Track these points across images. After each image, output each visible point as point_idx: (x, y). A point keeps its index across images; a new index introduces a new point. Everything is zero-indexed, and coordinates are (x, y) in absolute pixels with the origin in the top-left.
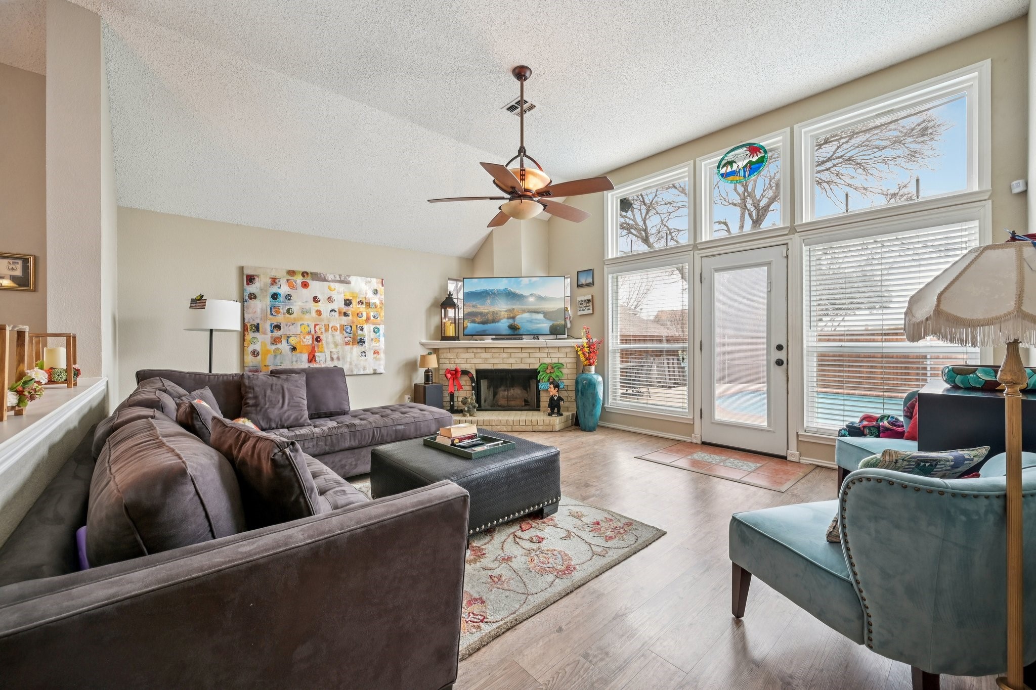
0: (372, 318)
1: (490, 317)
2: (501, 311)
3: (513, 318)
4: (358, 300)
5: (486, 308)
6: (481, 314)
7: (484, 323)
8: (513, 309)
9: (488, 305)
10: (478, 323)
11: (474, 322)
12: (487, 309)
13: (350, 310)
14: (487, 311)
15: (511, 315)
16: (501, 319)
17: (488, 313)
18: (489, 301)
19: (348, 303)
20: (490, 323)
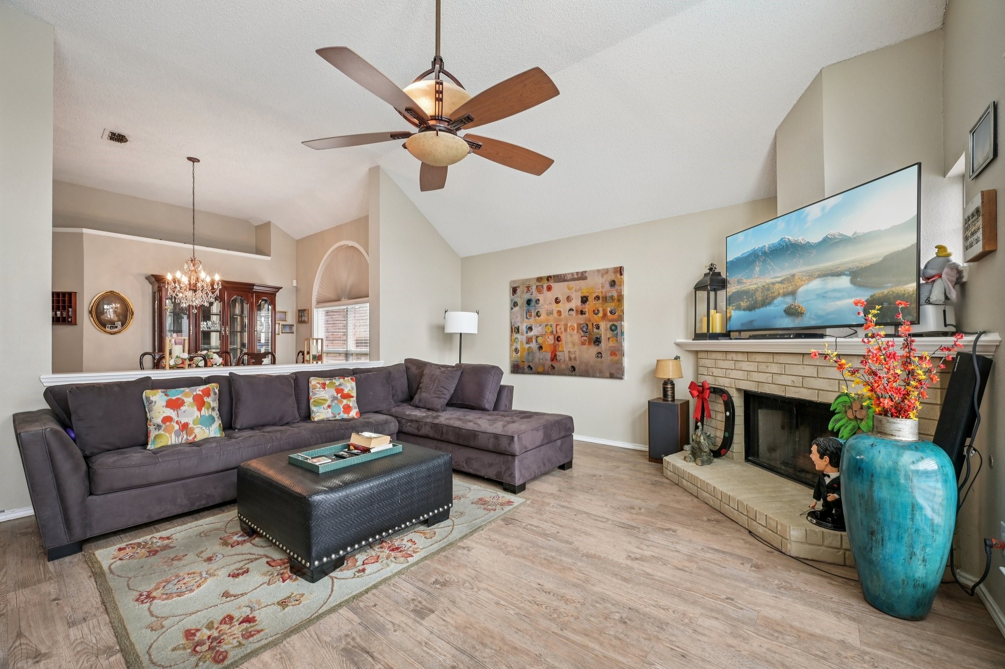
0: (609, 314)
1: (759, 296)
2: (774, 284)
3: (793, 293)
4: (594, 295)
5: (754, 281)
6: (746, 293)
7: (751, 308)
8: (793, 276)
9: (757, 276)
10: (744, 310)
11: (738, 308)
12: (756, 284)
13: (587, 307)
14: (755, 286)
15: (790, 289)
16: (774, 298)
17: (756, 290)
18: (757, 269)
19: (584, 300)
20: (759, 308)
